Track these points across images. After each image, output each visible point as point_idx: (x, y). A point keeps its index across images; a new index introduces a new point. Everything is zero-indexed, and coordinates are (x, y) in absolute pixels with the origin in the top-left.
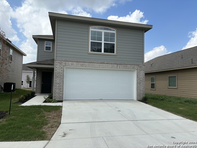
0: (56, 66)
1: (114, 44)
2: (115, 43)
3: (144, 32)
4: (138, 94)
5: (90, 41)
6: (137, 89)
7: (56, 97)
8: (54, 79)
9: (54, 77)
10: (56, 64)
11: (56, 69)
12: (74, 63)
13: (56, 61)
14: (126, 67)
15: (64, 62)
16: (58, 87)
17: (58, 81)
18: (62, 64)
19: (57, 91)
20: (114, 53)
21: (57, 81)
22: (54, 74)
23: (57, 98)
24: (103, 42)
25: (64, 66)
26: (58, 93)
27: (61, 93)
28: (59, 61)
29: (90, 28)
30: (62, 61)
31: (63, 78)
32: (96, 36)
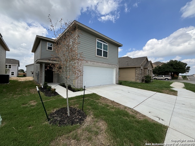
1: (107, 52)
5: (97, 48)
7: (78, 86)
12: (89, 62)
14: (112, 66)
15: (83, 61)
20: (107, 57)
24: (103, 50)
25: (83, 64)
27: (81, 83)
29: (97, 40)
32: (99, 45)
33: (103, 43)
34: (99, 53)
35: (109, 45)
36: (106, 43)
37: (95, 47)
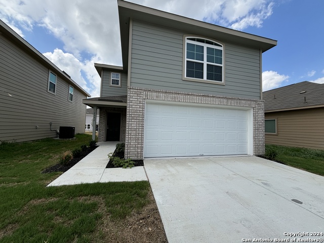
0: (131, 99)
1: (221, 67)
2: (222, 65)
3: (261, 52)
4: (256, 147)
5: (186, 59)
6: (254, 138)
7: (131, 153)
8: (127, 123)
9: (127, 118)
10: (131, 95)
11: (131, 104)
12: (161, 94)
13: (131, 90)
14: (240, 103)
15: (144, 92)
16: (133, 137)
17: (134, 125)
18: (141, 95)
19: (132, 144)
20: (221, 81)
21: (132, 125)
22: (127, 113)
23: (132, 155)
24: (205, 63)
25: (145, 99)
26: (134, 146)
27: (139, 146)
28: (135, 90)
29: (186, 39)
30: (140, 91)
31: (143, 121)
32: (195, 52)
33: (206, 46)
34: (194, 70)
35: (225, 49)
36: (216, 45)
37: (182, 57)
